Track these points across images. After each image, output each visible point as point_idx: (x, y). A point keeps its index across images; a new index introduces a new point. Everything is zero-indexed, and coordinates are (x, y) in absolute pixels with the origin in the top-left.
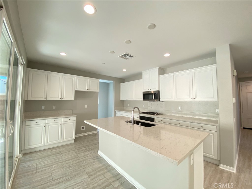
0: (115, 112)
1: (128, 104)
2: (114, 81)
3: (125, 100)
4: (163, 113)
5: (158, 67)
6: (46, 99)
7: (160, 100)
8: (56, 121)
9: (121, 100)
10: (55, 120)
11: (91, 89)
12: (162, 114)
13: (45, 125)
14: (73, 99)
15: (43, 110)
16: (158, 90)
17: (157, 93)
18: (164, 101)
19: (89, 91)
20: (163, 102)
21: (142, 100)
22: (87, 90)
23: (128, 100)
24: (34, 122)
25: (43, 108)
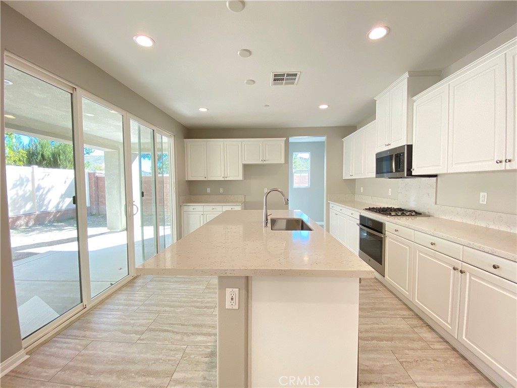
0: (328, 204)
2: (326, 136)
3: (349, 177)
4: (432, 212)
6: (206, 179)
7: (413, 174)
8: (215, 209)
10: (214, 207)
11: (268, 160)
12: (429, 216)
13: (202, 213)
14: (240, 178)
15: (209, 194)
17: (404, 154)
18: (435, 176)
19: (264, 162)
20: (435, 179)
21: (375, 176)
22: (262, 162)
24: (191, 208)
25: (209, 190)
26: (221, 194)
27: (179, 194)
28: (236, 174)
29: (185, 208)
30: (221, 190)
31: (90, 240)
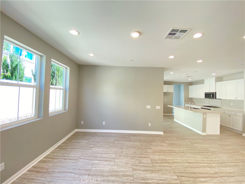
1: (195, 101)
2: (184, 85)
3: (193, 97)
4: (220, 107)
5: (215, 77)
7: (217, 98)
9: (190, 97)
11: (169, 91)
16: (214, 91)
17: (214, 94)
18: (221, 99)
20: (219, 99)
21: (204, 98)
23: (194, 97)
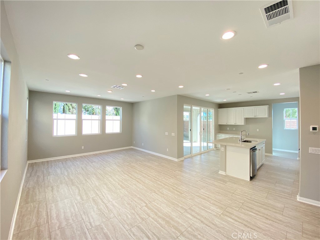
6: (227, 124)
11: (258, 116)
14: (243, 124)
19: (256, 117)
22: (254, 117)
24: (220, 135)
25: (228, 129)
26: (234, 131)
27: (215, 130)
28: (241, 122)
29: (218, 135)
30: (234, 129)
31: (184, 143)
